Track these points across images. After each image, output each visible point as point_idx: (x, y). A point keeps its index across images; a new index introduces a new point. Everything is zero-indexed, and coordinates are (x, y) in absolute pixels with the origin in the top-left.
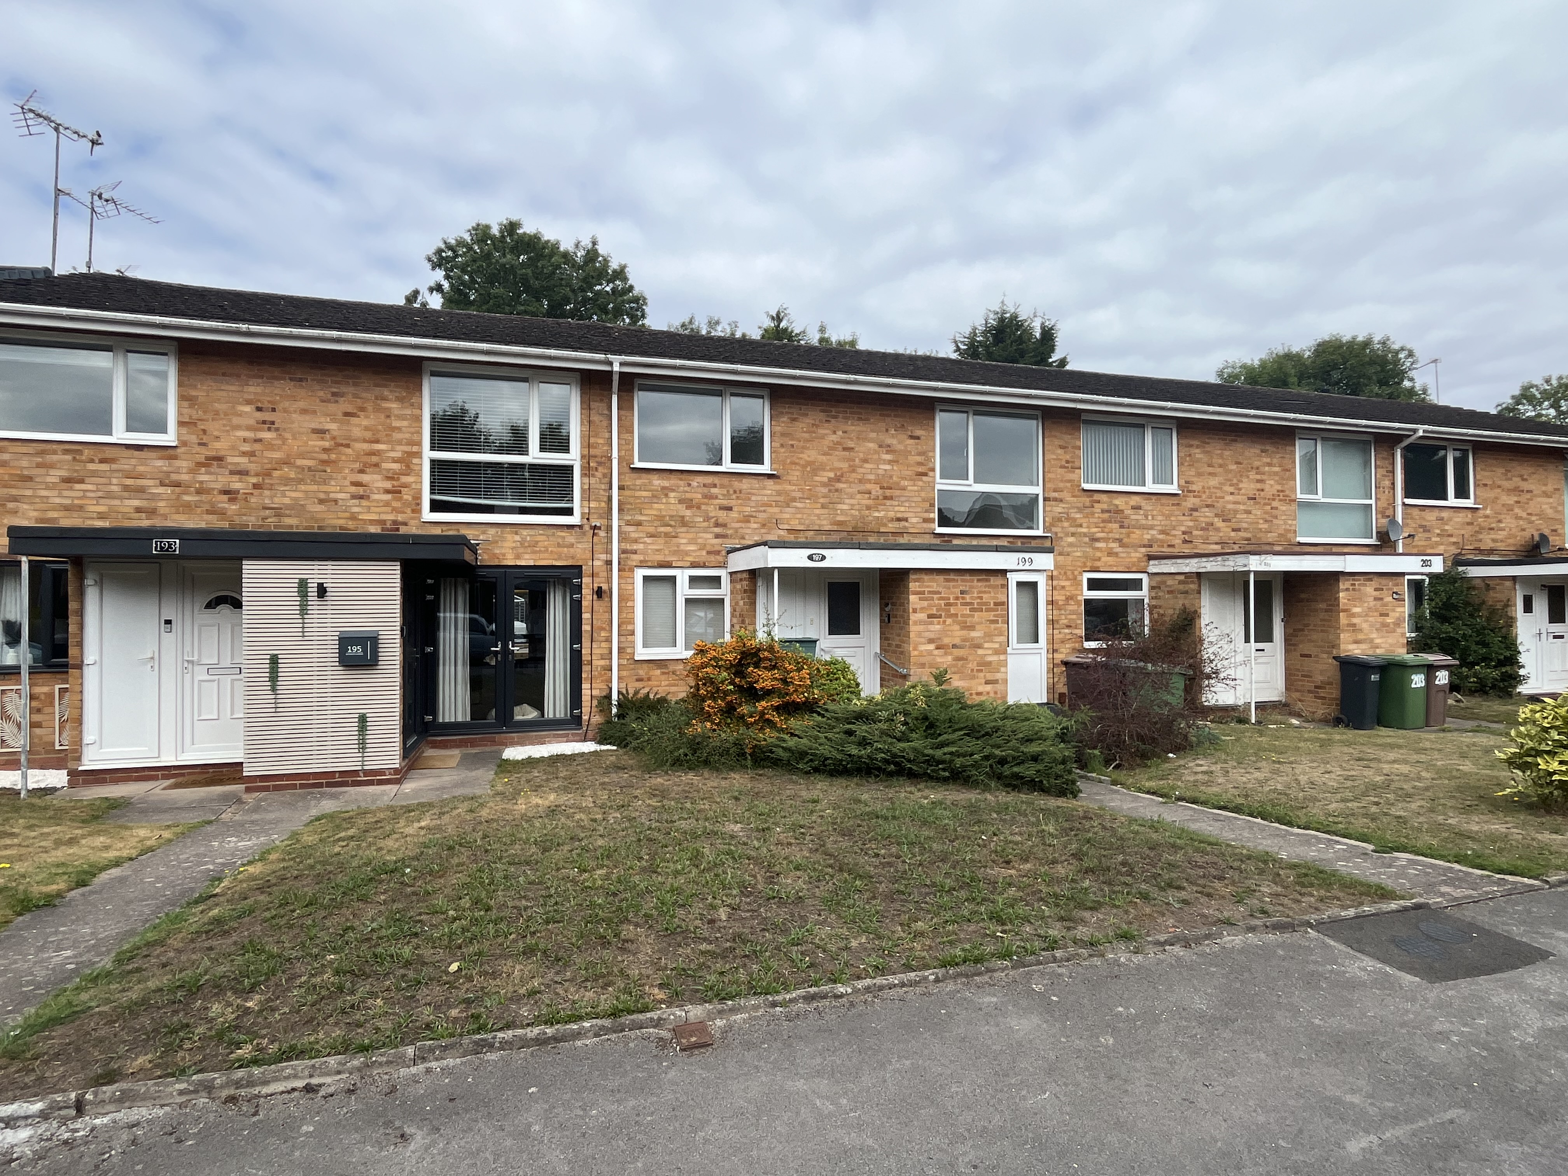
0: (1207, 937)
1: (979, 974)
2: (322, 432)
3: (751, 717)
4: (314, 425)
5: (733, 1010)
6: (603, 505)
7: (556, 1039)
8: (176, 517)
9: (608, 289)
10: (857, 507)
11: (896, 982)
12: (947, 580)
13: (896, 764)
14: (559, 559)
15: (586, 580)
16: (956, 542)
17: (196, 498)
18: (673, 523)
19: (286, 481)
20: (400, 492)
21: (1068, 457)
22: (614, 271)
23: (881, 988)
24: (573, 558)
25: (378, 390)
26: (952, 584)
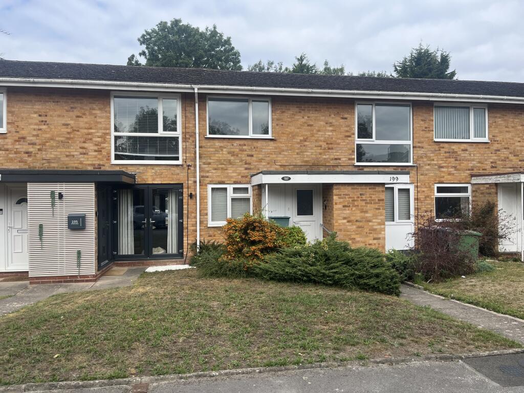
0: (403, 361)
1: (281, 371)
2: (67, 125)
3: (247, 253)
4: (63, 122)
5: (162, 379)
6: (193, 155)
7: (83, 386)
8: (7, 164)
9: (222, 49)
10: (314, 154)
11: (240, 371)
12: (352, 189)
13: (308, 277)
14: (173, 180)
15: (185, 190)
16: (366, 169)
17: (15, 156)
18: (225, 163)
19: (52, 147)
20: (101, 151)
21: (426, 125)
22: (225, 41)
23: (232, 374)
24: (179, 180)
25: (90, 105)
26: (355, 190)
